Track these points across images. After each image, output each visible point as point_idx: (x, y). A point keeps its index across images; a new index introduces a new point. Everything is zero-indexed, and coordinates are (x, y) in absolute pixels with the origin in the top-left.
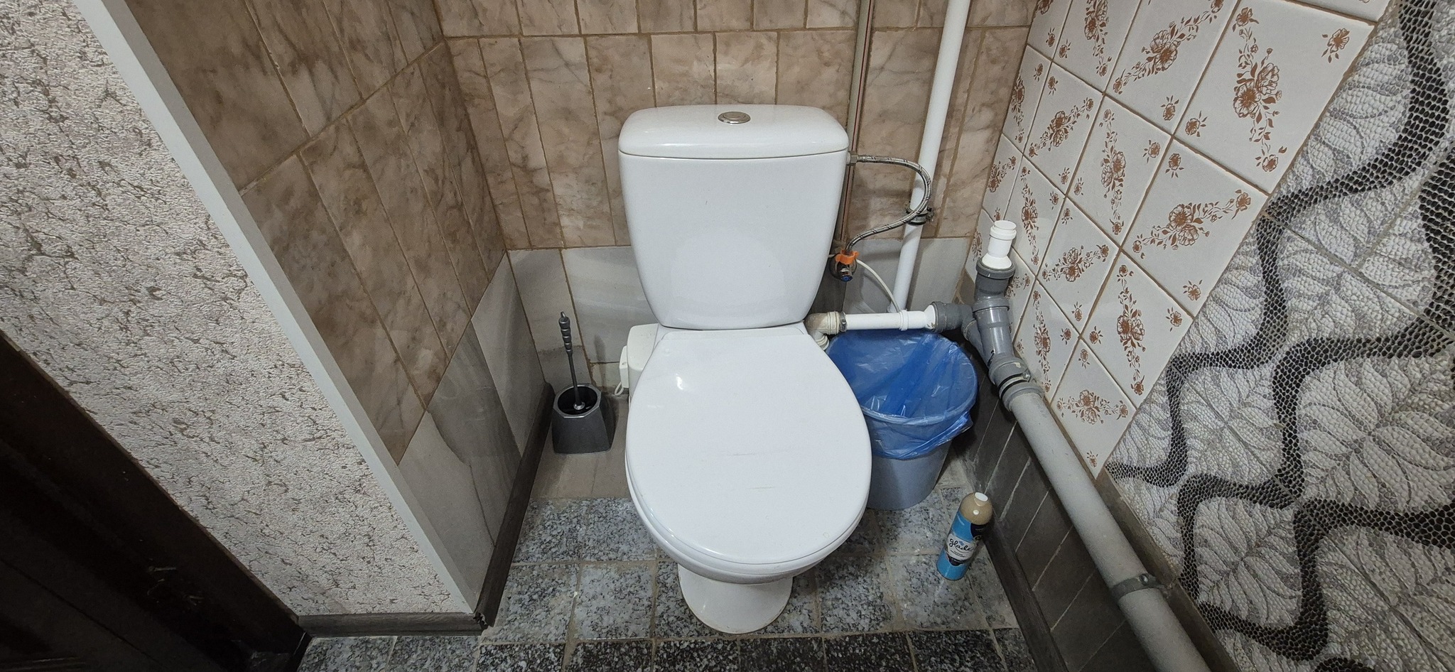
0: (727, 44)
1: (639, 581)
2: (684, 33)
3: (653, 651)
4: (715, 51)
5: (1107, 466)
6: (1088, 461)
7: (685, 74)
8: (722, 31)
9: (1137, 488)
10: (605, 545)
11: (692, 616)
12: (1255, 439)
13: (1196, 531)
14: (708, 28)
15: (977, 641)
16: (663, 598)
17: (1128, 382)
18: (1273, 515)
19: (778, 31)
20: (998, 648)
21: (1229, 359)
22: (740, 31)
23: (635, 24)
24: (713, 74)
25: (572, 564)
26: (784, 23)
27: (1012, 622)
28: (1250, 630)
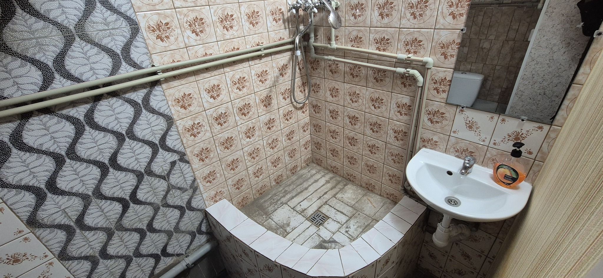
12: (116, 264)
18: (134, 261)
21: (93, 269)
28: (154, 268)
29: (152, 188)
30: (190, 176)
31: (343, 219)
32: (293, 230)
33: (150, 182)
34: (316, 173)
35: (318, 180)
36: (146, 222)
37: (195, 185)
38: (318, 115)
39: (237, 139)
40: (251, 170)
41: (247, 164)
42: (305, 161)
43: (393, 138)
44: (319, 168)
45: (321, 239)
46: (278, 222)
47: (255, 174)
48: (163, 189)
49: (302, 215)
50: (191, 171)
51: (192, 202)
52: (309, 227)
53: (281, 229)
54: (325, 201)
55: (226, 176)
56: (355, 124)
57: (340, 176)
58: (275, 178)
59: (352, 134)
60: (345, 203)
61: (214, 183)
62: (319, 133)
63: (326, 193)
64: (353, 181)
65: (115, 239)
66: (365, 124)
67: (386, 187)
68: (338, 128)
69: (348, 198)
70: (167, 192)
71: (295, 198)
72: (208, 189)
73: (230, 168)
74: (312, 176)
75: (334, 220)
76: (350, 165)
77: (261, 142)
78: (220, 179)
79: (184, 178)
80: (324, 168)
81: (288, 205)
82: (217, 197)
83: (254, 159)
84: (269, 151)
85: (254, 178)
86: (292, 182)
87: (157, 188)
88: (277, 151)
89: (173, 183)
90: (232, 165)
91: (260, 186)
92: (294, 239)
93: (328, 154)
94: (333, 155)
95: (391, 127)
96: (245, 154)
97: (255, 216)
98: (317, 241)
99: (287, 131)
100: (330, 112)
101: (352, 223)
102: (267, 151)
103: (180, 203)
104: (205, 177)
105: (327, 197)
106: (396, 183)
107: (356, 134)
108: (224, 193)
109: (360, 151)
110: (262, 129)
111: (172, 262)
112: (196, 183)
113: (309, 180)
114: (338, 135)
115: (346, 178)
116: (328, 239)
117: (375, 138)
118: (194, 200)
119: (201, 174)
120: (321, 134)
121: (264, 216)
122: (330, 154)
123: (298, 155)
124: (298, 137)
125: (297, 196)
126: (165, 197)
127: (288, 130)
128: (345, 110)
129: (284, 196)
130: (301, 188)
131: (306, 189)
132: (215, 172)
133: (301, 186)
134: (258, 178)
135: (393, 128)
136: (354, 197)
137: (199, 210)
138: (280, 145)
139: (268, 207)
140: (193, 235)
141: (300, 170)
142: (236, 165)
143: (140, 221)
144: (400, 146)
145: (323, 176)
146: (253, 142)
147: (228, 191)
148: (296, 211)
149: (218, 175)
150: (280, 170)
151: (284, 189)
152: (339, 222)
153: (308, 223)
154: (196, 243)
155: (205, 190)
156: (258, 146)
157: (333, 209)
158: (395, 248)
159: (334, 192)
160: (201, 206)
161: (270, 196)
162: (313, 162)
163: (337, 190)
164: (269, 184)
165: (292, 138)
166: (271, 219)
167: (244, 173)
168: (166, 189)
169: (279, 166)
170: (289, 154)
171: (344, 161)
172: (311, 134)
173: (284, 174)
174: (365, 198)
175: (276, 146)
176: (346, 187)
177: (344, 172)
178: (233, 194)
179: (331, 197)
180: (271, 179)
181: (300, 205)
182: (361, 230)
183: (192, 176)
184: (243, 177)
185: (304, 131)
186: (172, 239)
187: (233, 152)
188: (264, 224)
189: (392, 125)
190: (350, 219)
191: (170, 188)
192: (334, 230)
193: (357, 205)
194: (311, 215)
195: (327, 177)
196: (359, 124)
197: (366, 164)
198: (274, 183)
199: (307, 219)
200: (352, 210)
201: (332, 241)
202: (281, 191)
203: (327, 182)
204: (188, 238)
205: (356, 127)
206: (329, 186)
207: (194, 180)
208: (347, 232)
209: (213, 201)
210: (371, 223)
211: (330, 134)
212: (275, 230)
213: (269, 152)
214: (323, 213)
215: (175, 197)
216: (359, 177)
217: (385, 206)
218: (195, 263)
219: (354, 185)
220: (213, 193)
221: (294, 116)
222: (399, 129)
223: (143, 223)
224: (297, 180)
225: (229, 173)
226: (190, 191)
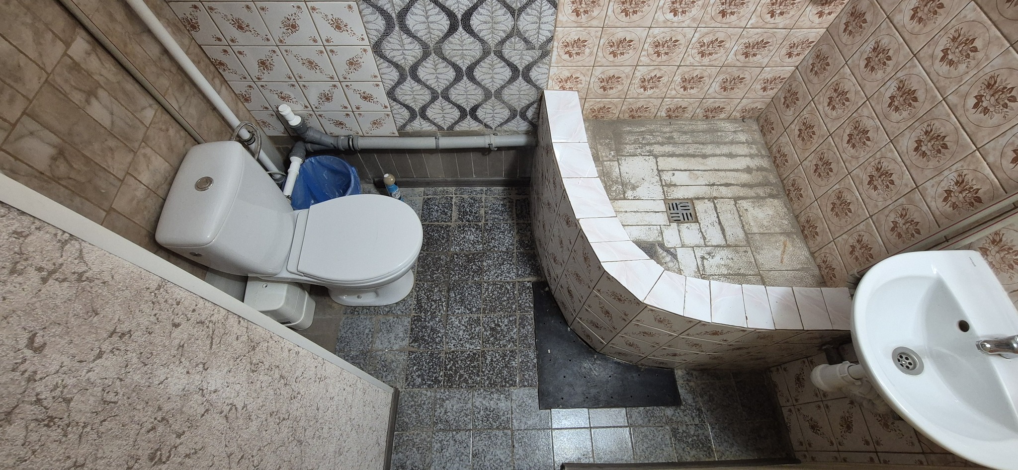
0: (136, 170)
1: (385, 323)
2: (120, 188)
3: (416, 315)
4: (135, 178)
5: (398, 131)
6: (392, 135)
7: (138, 202)
8: (129, 168)
9: (411, 126)
10: (364, 341)
11: (404, 300)
12: (421, 92)
13: (431, 119)
14: (124, 174)
15: (426, 202)
16: (394, 312)
17: (382, 108)
18: (439, 101)
19: (143, 141)
20: (429, 197)
21: (399, 83)
22: (133, 159)
23: (102, 211)
24: (145, 188)
25: (371, 355)
26: (140, 136)
27: (422, 189)
28: (457, 123)
29: (493, 20)
30: (549, 29)
31: (715, 237)
32: (635, 199)
33: (493, 9)
34: (743, 143)
35: (737, 156)
36: (468, 62)
37: (548, 48)
38: (845, 38)
39: (652, 5)
40: (641, 72)
41: (642, 58)
42: (744, 111)
43: (940, 190)
44: (757, 136)
45: (660, 239)
46: (624, 175)
47: (643, 82)
48: (505, 28)
49: (663, 189)
50: (553, 23)
51: (533, 70)
52: (658, 212)
53: (620, 187)
54: (715, 194)
55: (598, 59)
56: (897, 109)
57: (780, 176)
58: (670, 106)
59: (868, 123)
60: (741, 220)
61: (575, 60)
62: (813, 76)
63: (727, 185)
64: (791, 199)
65: (429, 61)
66: (917, 124)
67: (834, 251)
68: (857, 92)
69: (755, 219)
70: (509, 37)
71: (674, 158)
72: (561, 64)
73: (611, 50)
74: (732, 143)
75: (701, 231)
76: (812, 171)
77: (689, 32)
78: (587, 60)
79: (539, 28)
80: (766, 143)
81: (657, 162)
82: (569, 83)
83: (658, 56)
84: (694, 56)
85: (638, 87)
86: (693, 131)
87: (498, 23)
88: (707, 64)
89: (521, 28)
90: (616, 47)
91: (639, 104)
92: (626, 212)
93: (793, 126)
94: (801, 133)
95: (962, 166)
96: (648, 40)
97: (601, 144)
98: (651, 236)
99: (754, 35)
100: (874, 49)
101: (724, 253)
102: (689, 55)
103: (517, 62)
104: (567, 43)
105: (724, 191)
106: (857, 259)
107: (878, 128)
108: (581, 84)
109: (853, 164)
110: (709, 9)
111: (477, 129)
112: (550, 45)
113: (721, 146)
114: (844, 104)
115: (784, 186)
116: (669, 246)
117: (907, 162)
118: (537, 69)
119: (565, 34)
120: (815, 80)
121: (612, 152)
122: (797, 128)
123: (739, 92)
124: (766, 60)
125: (681, 158)
126: (503, 42)
127: (758, 36)
128: (907, 65)
129: (662, 144)
130: (698, 149)
131: (704, 156)
132: (585, 44)
133: (701, 146)
134: (645, 90)
135: (965, 172)
136: (765, 224)
137: (535, 86)
138: (720, 57)
139: (626, 144)
140: (513, 115)
141: (723, 119)
142: (623, 50)
143: (463, 57)
144: (937, 213)
145: (751, 156)
146: (675, 25)
147: (587, 83)
148: (660, 179)
149: (587, 51)
150: (690, 100)
151: (672, 132)
152: (705, 239)
153: (662, 207)
154: (512, 125)
155: (557, 63)
156: (679, 37)
157: (716, 215)
158: (743, 330)
159: (742, 192)
160: (541, 83)
161: (643, 129)
162: (758, 120)
163: (751, 193)
164: (654, 111)
165: (755, 55)
166: (619, 163)
167: (628, 70)
168: (508, 30)
169: (692, 91)
170: (724, 82)
171: (809, 159)
172: (797, 68)
173: (690, 109)
174: (782, 238)
175: (710, 54)
176: (772, 200)
177: (792, 176)
178: (592, 92)
179: (730, 195)
180: (663, 104)
181: (674, 174)
182: (726, 272)
183: (550, 31)
184: (623, 76)
185: (790, 55)
186: (487, 103)
187: (632, 25)
188: (605, 163)
189: (969, 165)
190: (725, 247)
191: (515, 32)
192: (687, 242)
193: (757, 237)
194: (676, 199)
195: (754, 163)
196: (905, 114)
197: (840, 192)
198: (664, 114)
199: (665, 200)
200: (741, 238)
201: (672, 253)
202: (665, 133)
203: (748, 170)
204: (506, 113)
205: (895, 116)
206: (745, 177)
207: (550, 40)
208: (703, 258)
209: (560, 85)
210: (750, 275)
211: (831, 93)
212: (613, 181)
213: (690, 58)
214: (695, 210)
215: (514, 50)
216: (808, 202)
217: (800, 273)
218: (500, 149)
219: (786, 207)
220: (566, 74)
221: (792, 13)
222: (974, 182)
223: (465, 61)
224: (703, 132)
225: (604, 57)
226: (537, 53)
